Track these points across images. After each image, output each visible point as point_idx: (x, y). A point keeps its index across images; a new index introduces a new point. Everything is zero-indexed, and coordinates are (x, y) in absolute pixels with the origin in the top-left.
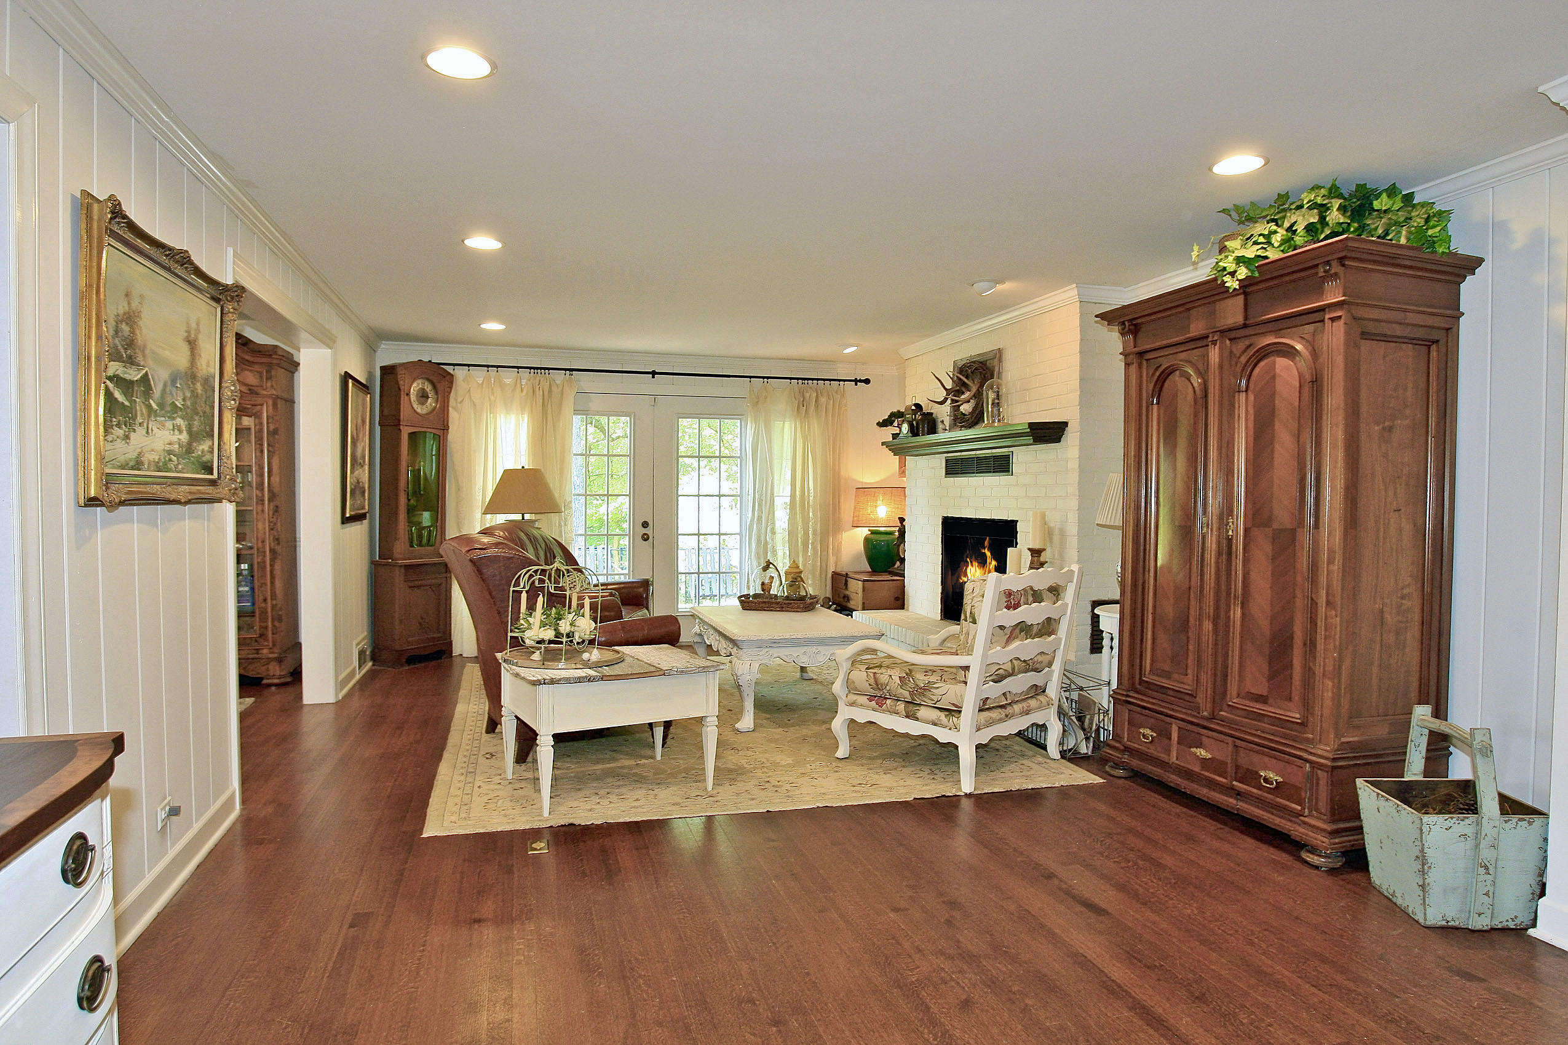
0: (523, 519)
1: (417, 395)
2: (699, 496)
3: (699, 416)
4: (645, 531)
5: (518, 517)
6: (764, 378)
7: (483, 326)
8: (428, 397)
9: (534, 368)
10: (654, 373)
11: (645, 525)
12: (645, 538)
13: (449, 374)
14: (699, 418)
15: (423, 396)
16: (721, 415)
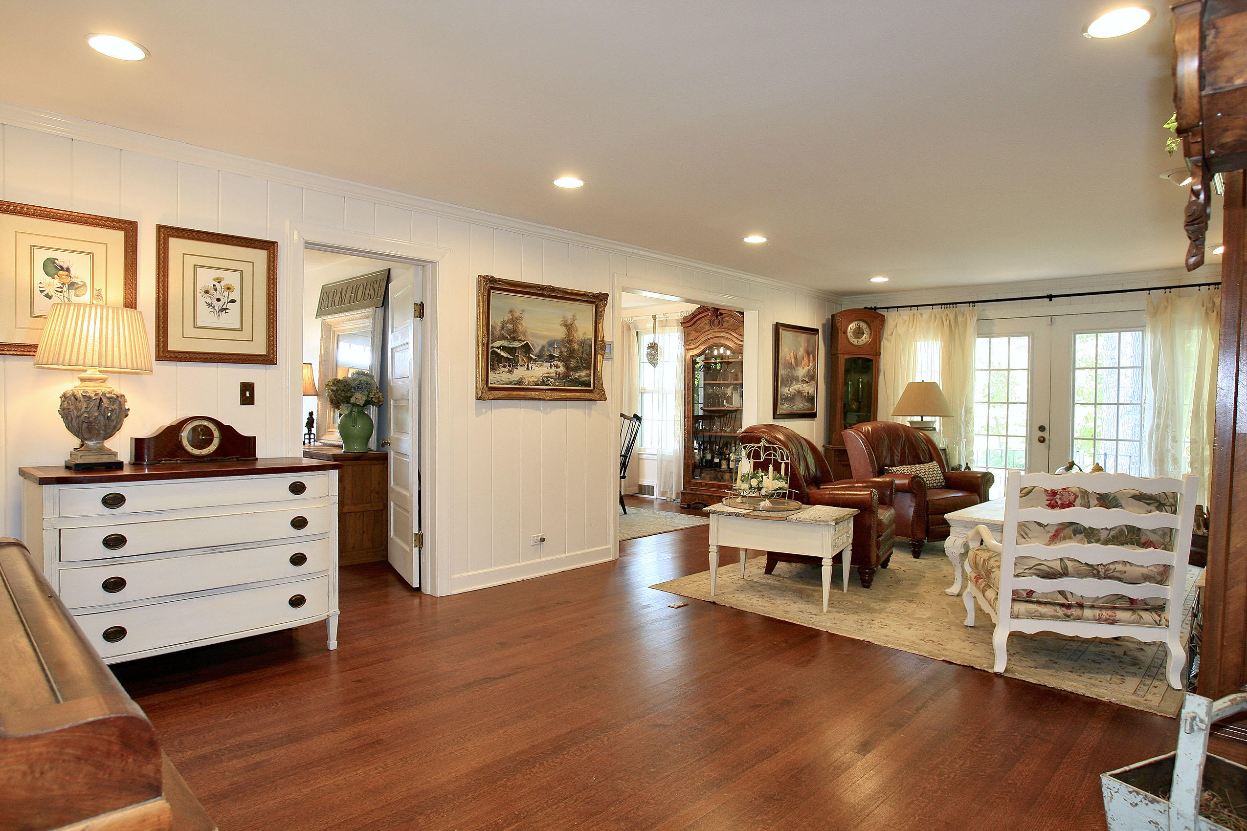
0: (922, 420)
1: (854, 332)
2: (1095, 404)
3: (1097, 330)
4: (1042, 434)
5: (919, 419)
6: (1165, 288)
7: (872, 280)
8: (863, 333)
9: (945, 304)
10: (1050, 297)
11: (1042, 429)
12: (1042, 440)
13: (881, 315)
14: (1097, 333)
15: (859, 333)
16: (1119, 328)
